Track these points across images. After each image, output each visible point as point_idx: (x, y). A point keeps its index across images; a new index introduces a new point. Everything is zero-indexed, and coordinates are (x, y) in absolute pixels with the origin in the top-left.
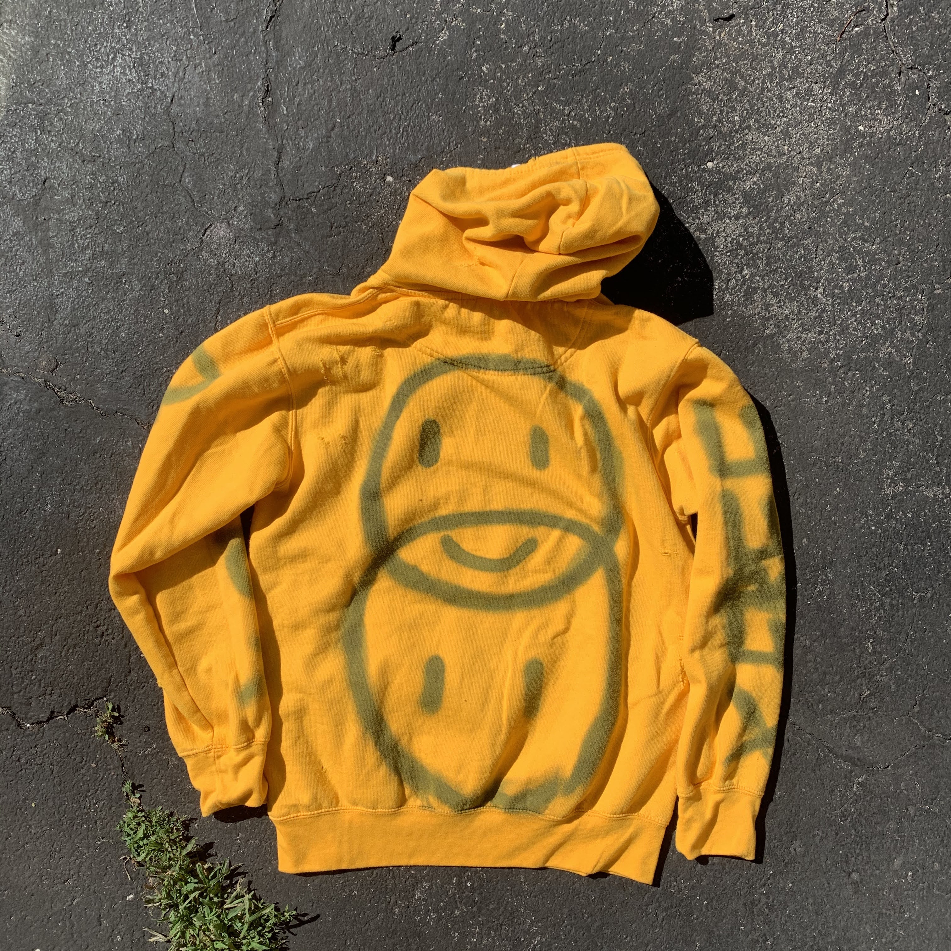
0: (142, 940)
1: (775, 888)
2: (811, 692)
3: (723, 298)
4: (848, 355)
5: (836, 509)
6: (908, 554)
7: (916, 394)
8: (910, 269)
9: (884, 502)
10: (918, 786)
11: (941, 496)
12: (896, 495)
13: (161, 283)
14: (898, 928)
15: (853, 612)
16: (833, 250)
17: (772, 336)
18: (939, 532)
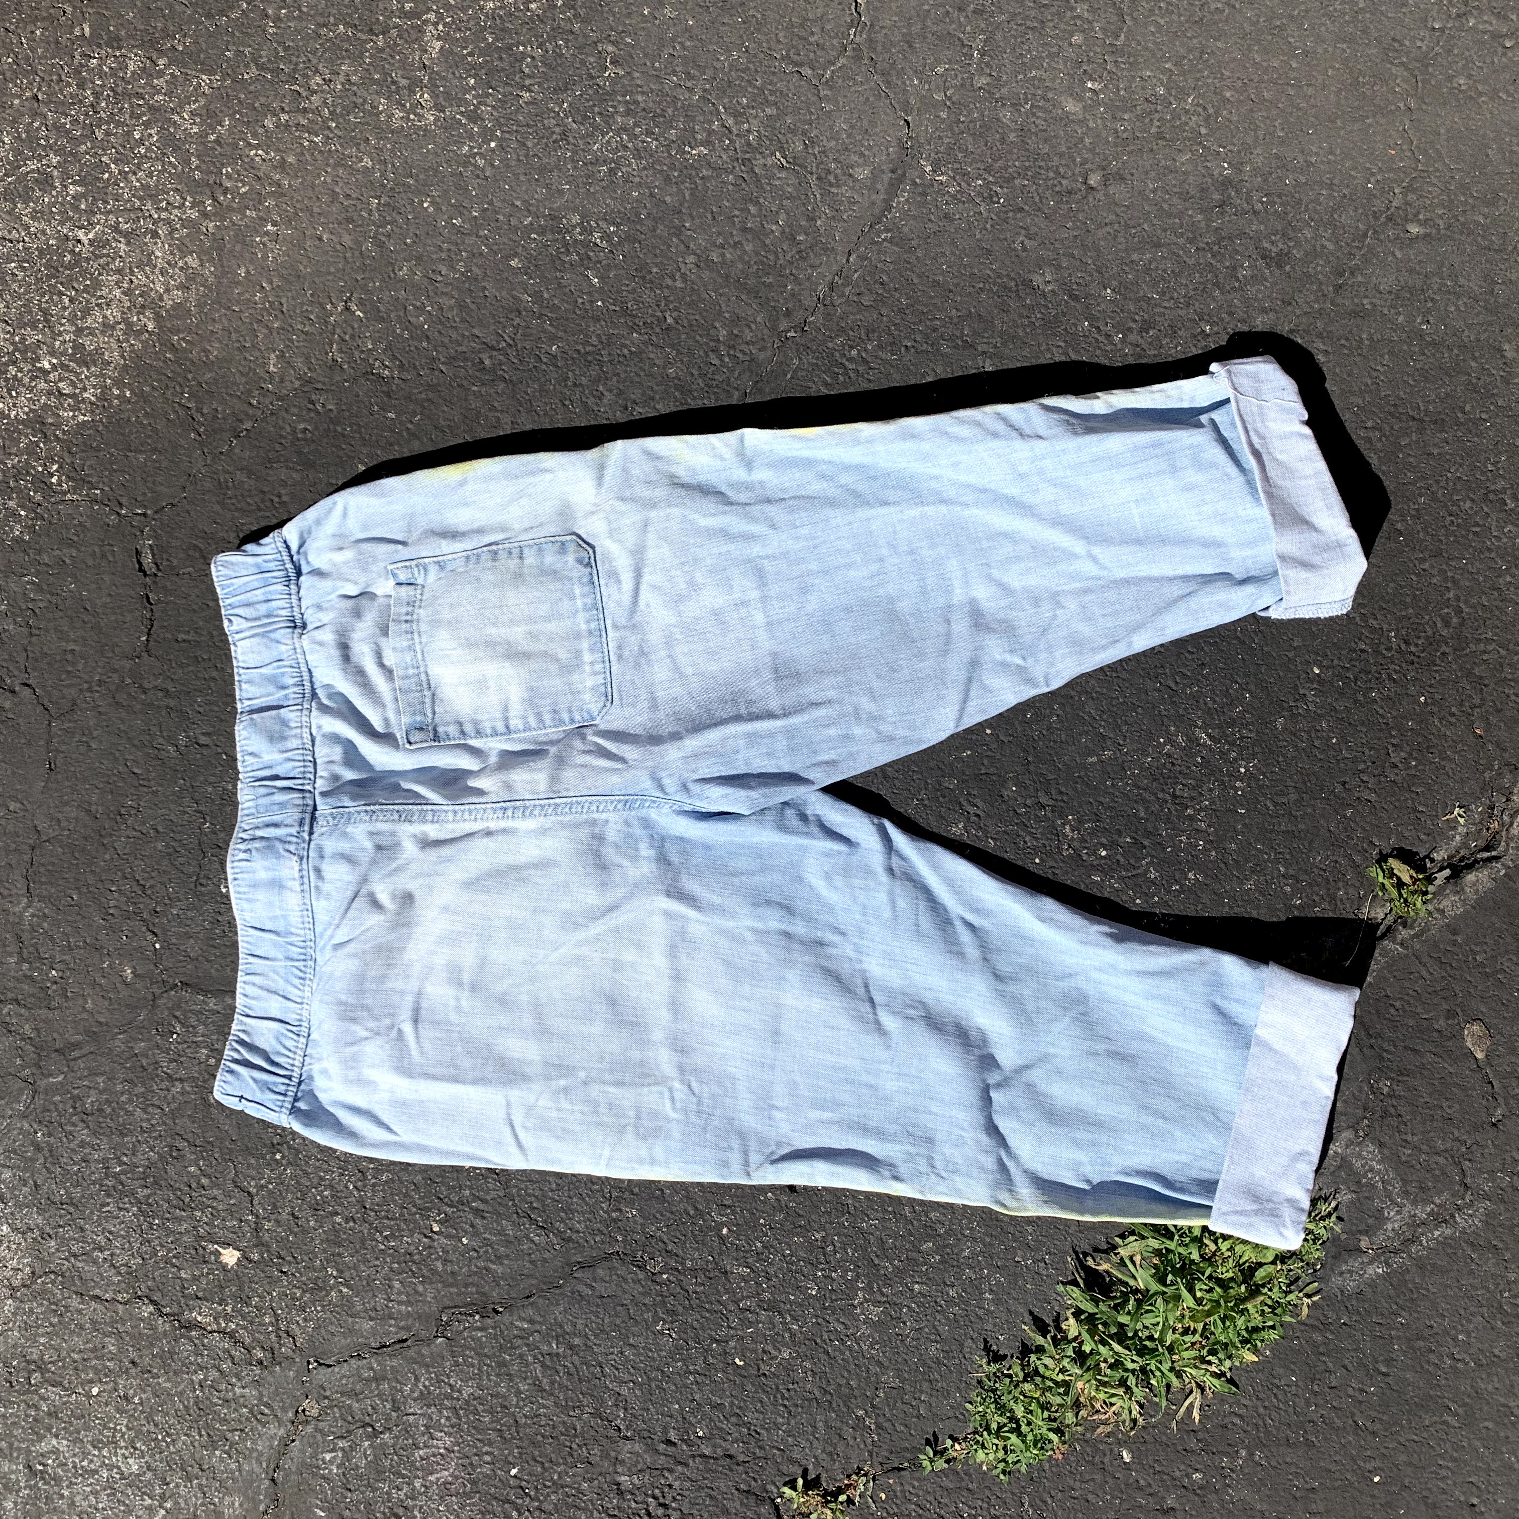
0: (1200, 1435)
1: (1112, 318)
2: (776, 253)
3: (91, 403)
4: (195, 187)
5: (460, 209)
6: (540, 84)
7: (263, 69)
8: (47, 78)
9: (449, 125)
10: (940, 70)
11: (441, 27)
12: (436, 105)
13: (45, 1399)
14: (1183, 105)
15: (637, 180)
16: (9, 213)
17: (158, 318)
18: (502, 30)
